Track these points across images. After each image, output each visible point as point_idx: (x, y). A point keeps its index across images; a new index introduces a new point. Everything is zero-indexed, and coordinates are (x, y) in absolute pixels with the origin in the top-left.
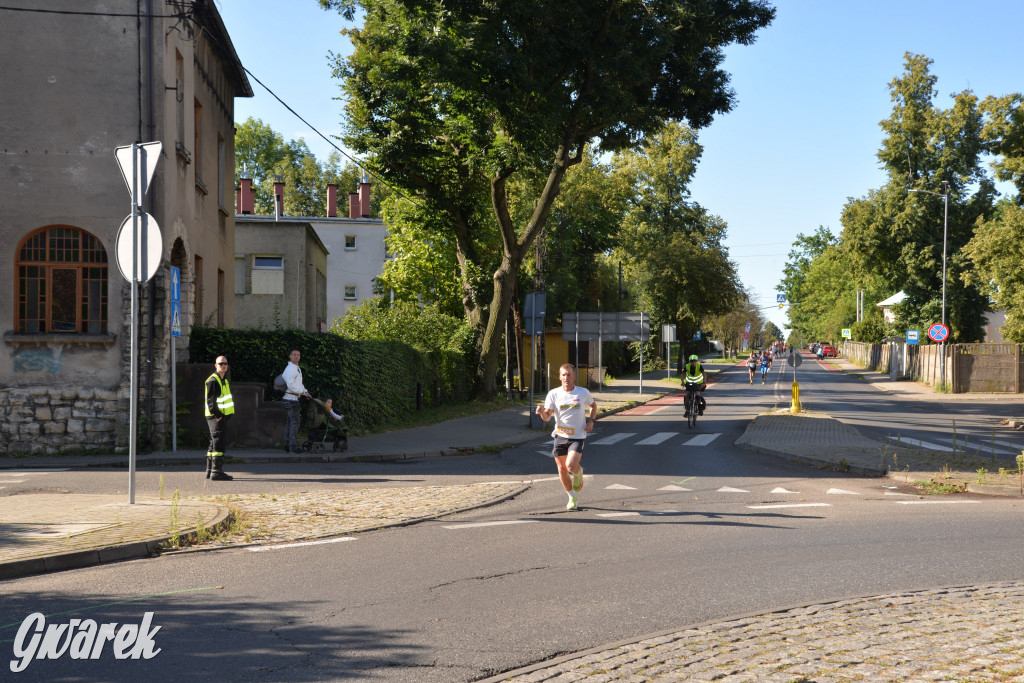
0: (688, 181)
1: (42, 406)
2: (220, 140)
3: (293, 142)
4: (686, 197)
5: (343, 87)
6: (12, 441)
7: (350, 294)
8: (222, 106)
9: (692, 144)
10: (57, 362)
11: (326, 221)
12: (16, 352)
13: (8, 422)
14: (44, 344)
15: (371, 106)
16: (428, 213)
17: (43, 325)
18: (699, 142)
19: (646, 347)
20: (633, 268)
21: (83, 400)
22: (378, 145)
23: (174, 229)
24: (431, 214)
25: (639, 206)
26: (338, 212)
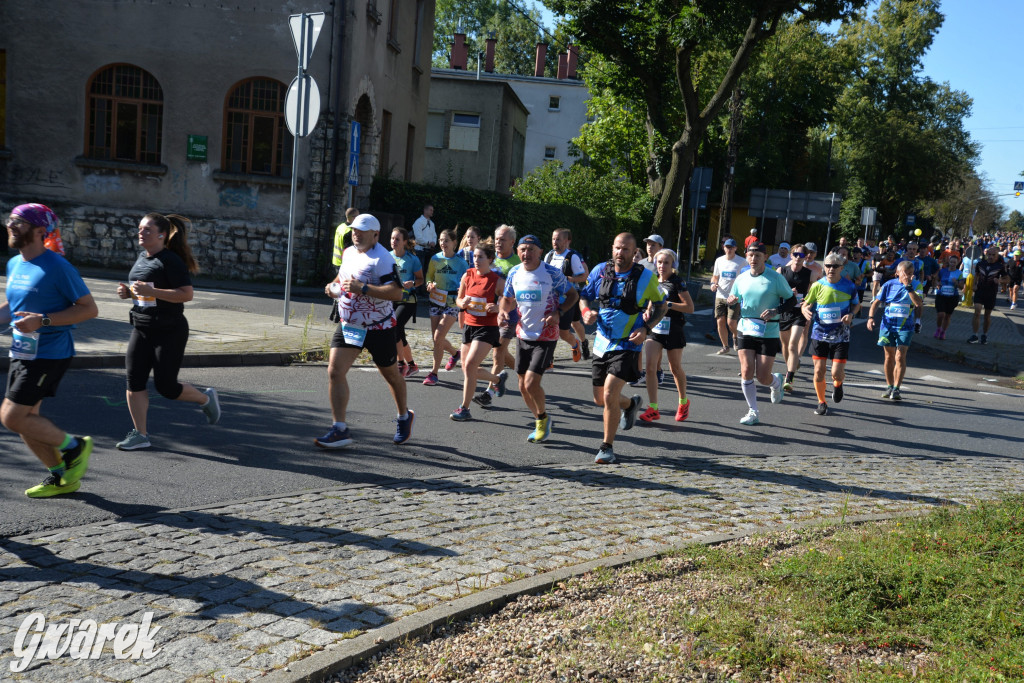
0: (923, 53)
1: (240, 237)
4: (917, 71)
6: (215, 265)
7: (550, 153)
9: (932, 11)
10: (254, 200)
11: (533, 81)
12: (221, 189)
13: (213, 248)
14: (245, 183)
16: (620, 79)
17: (244, 165)
18: (940, 10)
19: (853, 228)
20: (846, 144)
21: (274, 235)
22: (576, 8)
23: (360, 86)
24: (624, 81)
25: (863, 79)
26: (547, 72)
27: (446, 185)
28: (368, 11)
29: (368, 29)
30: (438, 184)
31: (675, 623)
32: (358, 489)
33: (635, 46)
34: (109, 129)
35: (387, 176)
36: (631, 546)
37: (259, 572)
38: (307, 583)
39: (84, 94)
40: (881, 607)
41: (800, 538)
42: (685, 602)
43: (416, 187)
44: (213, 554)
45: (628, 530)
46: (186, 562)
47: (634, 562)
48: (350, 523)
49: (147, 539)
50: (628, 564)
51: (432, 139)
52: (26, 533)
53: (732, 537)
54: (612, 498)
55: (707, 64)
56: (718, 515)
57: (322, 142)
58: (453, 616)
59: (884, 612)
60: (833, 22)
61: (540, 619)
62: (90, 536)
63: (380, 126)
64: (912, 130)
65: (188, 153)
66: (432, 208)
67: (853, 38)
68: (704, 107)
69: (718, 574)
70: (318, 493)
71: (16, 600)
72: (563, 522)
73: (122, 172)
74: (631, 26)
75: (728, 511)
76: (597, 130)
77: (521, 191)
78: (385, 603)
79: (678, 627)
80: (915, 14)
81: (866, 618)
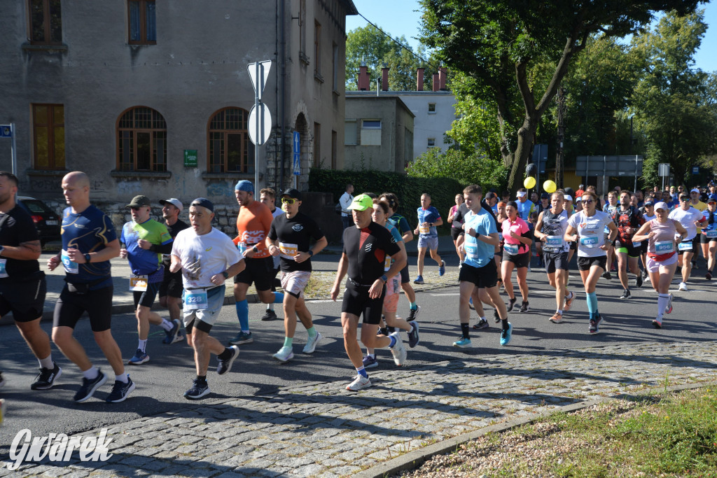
0: (694, 52)
1: (222, 216)
2: (334, 46)
3: (397, 38)
4: (691, 65)
5: (420, 2)
7: (431, 143)
8: (336, 23)
9: (698, 23)
11: (416, 94)
12: (208, 185)
14: (223, 179)
15: (438, 15)
16: (477, 88)
17: (222, 167)
18: (705, 21)
19: (653, 179)
20: (643, 120)
22: (443, 42)
23: (297, 107)
24: (479, 89)
25: (652, 74)
26: (425, 87)
27: (360, 170)
28: (300, 56)
29: (301, 68)
30: (355, 170)
31: (548, 471)
32: (314, 385)
33: (486, 64)
34: (132, 151)
35: (319, 167)
36: (511, 416)
37: (250, 448)
38: (283, 454)
39: (114, 128)
40: (701, 452)
41: (634, 404)
42: (554, 455)
43: (340, 173)
44: (217, 437)
45: (508, 404)
46: (200, 443)
47: (514, 427)
48: (310, 410)
49: (172, 429)
50: (510, 429)
51: (349, 139)
52: (92, 429)
53: (584, 406)
54: (494, 382)
55: (538, 72)
56: (572, 390)
57: (274, 147)
58: (386, 473)
59: (704, 456)
60: (627, 36)
61: (449, 472)
62: (134, 429)
63: (313, 133)
64: (691, 107)
65: (185, 162)
66: (352, 186)
67: (642, 46)
68: (538, 102)
69: (576, 433)
70: (287, 390)
71: (88, 476)
72: (460, 401)
73: (141, 178)
74: (482, 51)
75: (579, 386)
76: (463, 124)
77: (413, 171)
78: (338, 466)
79: (550, 473)
80: (686, 25)
81: (691, 461)
